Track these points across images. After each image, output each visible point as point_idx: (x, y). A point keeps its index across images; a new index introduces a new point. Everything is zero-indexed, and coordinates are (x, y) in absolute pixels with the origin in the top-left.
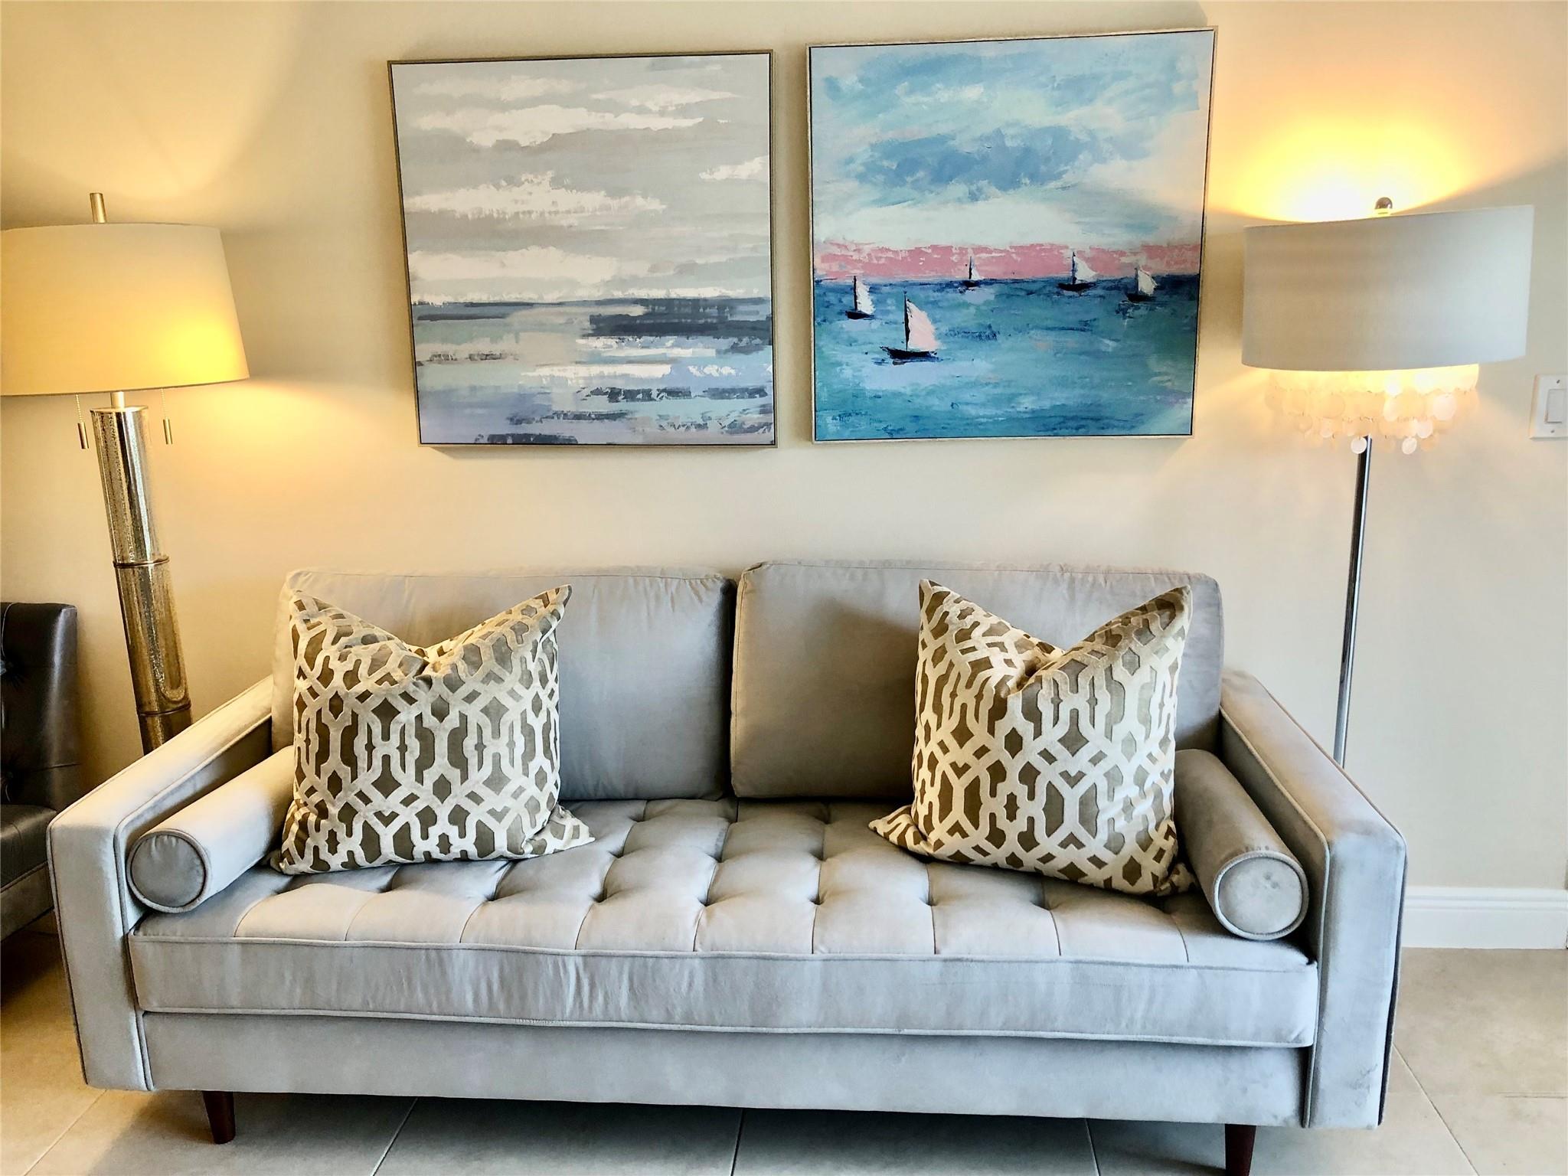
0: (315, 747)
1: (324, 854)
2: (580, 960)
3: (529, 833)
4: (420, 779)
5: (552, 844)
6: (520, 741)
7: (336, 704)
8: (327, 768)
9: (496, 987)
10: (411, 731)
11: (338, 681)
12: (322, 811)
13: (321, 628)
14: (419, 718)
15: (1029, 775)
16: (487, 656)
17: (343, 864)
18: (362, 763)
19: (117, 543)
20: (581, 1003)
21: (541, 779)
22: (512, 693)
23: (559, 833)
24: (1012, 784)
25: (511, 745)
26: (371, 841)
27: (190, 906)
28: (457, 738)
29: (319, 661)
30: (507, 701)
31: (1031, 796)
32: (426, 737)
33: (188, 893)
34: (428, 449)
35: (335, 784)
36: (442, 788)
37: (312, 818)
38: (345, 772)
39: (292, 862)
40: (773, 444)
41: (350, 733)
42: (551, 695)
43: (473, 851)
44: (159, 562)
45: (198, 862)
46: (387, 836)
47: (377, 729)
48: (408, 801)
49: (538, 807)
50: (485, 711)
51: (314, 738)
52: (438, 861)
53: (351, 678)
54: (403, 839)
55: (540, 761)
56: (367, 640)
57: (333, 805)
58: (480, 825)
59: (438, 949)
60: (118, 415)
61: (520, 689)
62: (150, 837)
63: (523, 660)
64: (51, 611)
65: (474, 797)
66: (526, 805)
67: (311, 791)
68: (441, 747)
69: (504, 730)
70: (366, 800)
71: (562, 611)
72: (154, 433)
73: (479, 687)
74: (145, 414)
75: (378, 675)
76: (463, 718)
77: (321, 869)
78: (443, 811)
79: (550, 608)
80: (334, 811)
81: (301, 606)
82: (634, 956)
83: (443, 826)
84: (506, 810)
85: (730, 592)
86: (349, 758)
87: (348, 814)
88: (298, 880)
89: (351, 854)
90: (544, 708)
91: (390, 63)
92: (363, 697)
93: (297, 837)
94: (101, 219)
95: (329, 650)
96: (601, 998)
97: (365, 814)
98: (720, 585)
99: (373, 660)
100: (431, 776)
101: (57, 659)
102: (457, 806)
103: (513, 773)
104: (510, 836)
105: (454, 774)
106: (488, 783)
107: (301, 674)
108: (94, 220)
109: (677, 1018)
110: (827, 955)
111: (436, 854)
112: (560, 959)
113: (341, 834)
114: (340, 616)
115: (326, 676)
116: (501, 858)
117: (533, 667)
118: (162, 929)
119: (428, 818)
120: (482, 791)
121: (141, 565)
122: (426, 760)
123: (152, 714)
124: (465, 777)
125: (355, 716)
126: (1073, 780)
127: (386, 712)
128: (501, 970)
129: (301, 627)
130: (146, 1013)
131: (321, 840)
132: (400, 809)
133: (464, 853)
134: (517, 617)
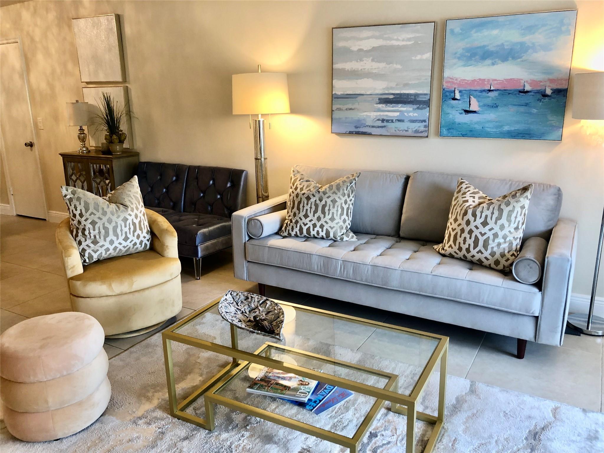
0: (292, 206)
1: (290, 232)
2: (342, 261)
3: (340, 234)
4: (314, 216)
5: (345, 239)
6: (340, 210)
7: (297, 195)
8: (294, 210)
9: (322, 265)
10: (313, 204)
11: (298, 190)
12: (291, 221)
13: (297, 177)
14: (316, 201)
15: (471, 232)
16: (334, 188)
17: (294, 235)
18: (301, 210)
19: (256, 154)
20: (341, 272)
21: (344, 221)
22: (339, 197)
23: (348, 236)
24: (466, 235)
25: (337, 211)
26: (301, 229)
27: (259, 237)
28: (324, 207)
29: (295, 185)
30: (337, 199)
31: (470, 238)
32: (317, 206)
33: (259, 234)
34: (334, 134)
35: (295, 215)
36: (319, 219)
37: (289, 222)
38: (297, 212)
39: (283, 233)
40: (427, 137)
41: (299, 203)
42: (351, 200)
43: (325, 236)
44: (265, 159)
45: (261, 227)
46: (305, 229)
47: (306, 202)
48: (310, 221)
49: (342, 228)
50: (332, 201)
51: (292, 203)
52: (316, 238)
53: (302, 189)
54: (308, 230)
55: (345, 216)
56: (307, 181)
57: (294, 220)
58: (327, 230)
59: (310, 254)
60: (259, 121)
61: (341, 197)
62: (252, 220)
63: (343, 190)
64: (242, 171)
65: (326, 222)
66: (339, 227)
67: (290, 216)
68: (320, 209)
69: (336, 207)
70: (301, 219)
71: (357, 179)
72: (267, 126)
73: (331, 195)
74: (265, 121)
75: (308, 189)
76: (326, 202)
77: (289, 235)
78: (318, 225)
79: (354, 178)
80: (294, 221)
81: (294, 171)
82: (355, 262)
83: (318, 228)
84: (334, 227)
85: (407, 178)
86: (298, 209)
87: (297, 222)
88: (284, 237)
89: (296, 232)
90: (348, 203)
91: (333, 28)
92: (303, 194)
93: (285, 227)
94: (260, 72)
95: (298, 182)
96: (346, 272)
97: (300, 223)
98: (405, 177)
99: (307, 186)
100: (316, 215)
101: (242, 183)
102: (322, 224)
103: (337, 218)
104: (334, 234)
105: (322, 216)
106: (330, 219)
107: (291, 188)
108: (258, 72)
109: (364, 280)
110: (402, 269)
111: (316, 235)
112: (337, 261)
113: (295, 227)
114: (302, 175)
115: (296, 189)
116: (331, 239)
117: (346, 192)
118: (253, 242)
119: (315, 226)
120: (328, 221)
121: (260, 159)
122: (316, 212)
123: (260, 197)
124: (324, 217)
125: (301, 198)
126: (482, 235)
127: (308, 198)
128: (324, 261)
129: (293, 176)
130: (248, 262)
131: (290, 228)
132: (308, 222)
133: (322, 236)
134: (345, 178)
